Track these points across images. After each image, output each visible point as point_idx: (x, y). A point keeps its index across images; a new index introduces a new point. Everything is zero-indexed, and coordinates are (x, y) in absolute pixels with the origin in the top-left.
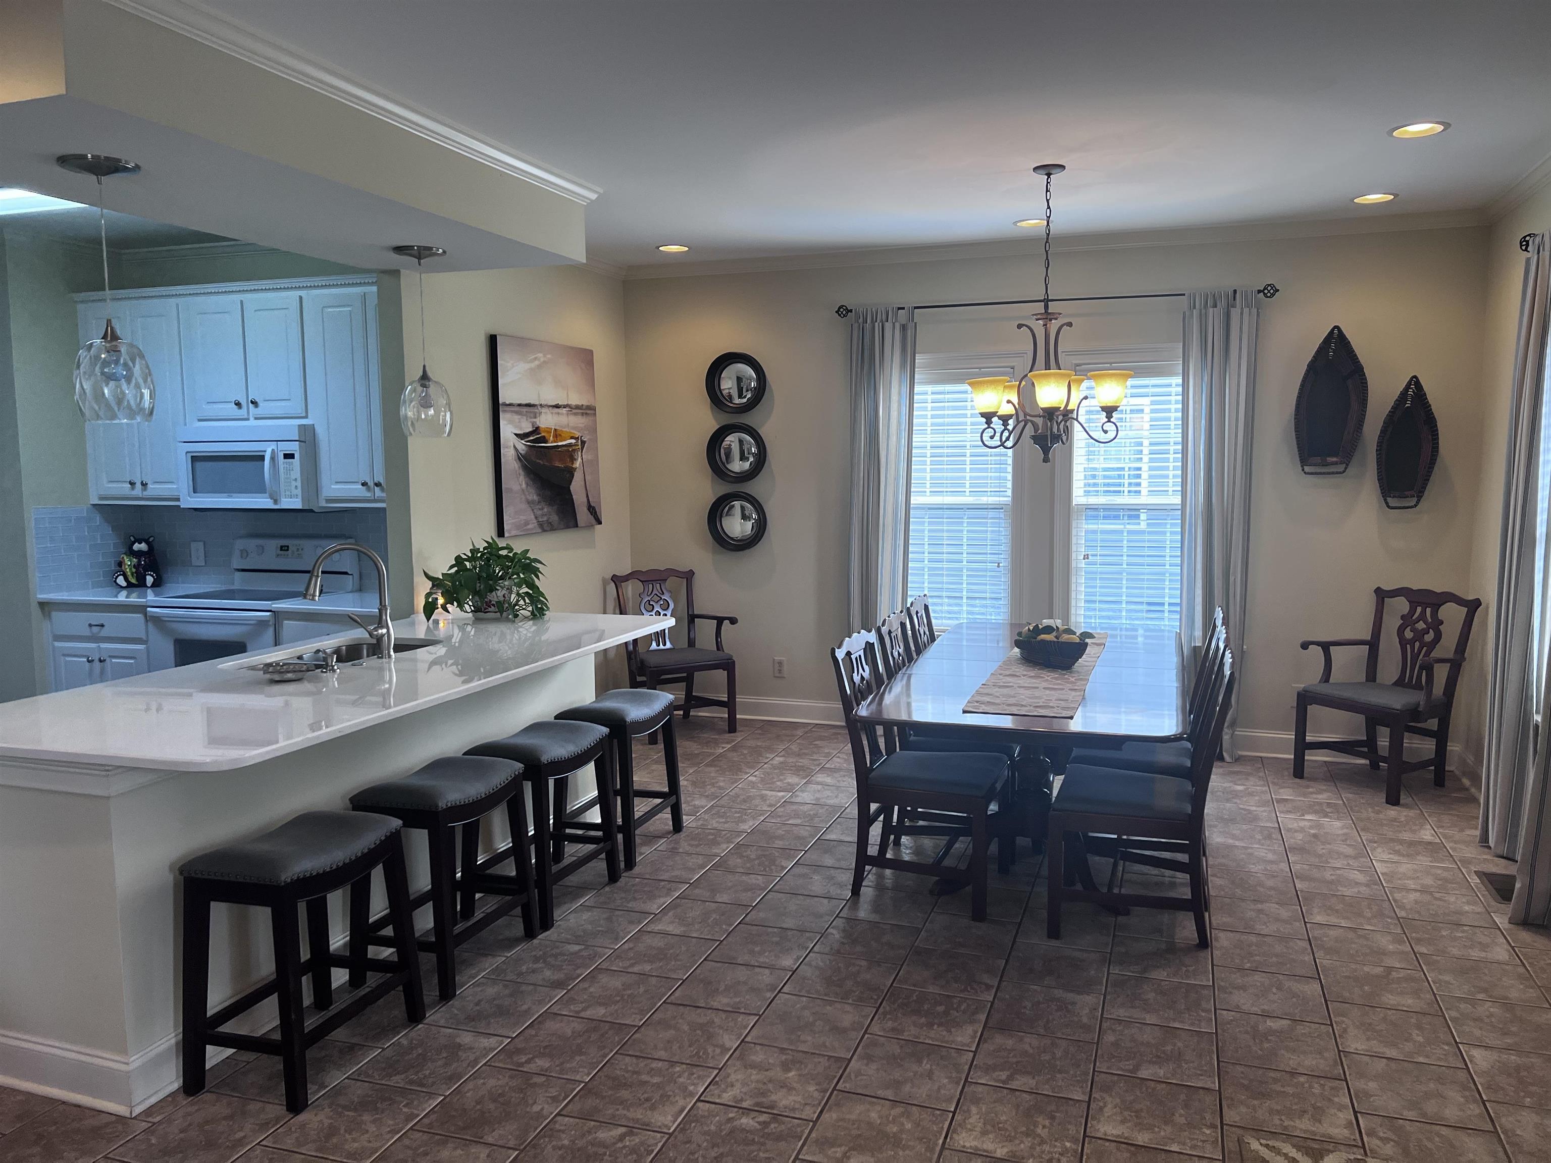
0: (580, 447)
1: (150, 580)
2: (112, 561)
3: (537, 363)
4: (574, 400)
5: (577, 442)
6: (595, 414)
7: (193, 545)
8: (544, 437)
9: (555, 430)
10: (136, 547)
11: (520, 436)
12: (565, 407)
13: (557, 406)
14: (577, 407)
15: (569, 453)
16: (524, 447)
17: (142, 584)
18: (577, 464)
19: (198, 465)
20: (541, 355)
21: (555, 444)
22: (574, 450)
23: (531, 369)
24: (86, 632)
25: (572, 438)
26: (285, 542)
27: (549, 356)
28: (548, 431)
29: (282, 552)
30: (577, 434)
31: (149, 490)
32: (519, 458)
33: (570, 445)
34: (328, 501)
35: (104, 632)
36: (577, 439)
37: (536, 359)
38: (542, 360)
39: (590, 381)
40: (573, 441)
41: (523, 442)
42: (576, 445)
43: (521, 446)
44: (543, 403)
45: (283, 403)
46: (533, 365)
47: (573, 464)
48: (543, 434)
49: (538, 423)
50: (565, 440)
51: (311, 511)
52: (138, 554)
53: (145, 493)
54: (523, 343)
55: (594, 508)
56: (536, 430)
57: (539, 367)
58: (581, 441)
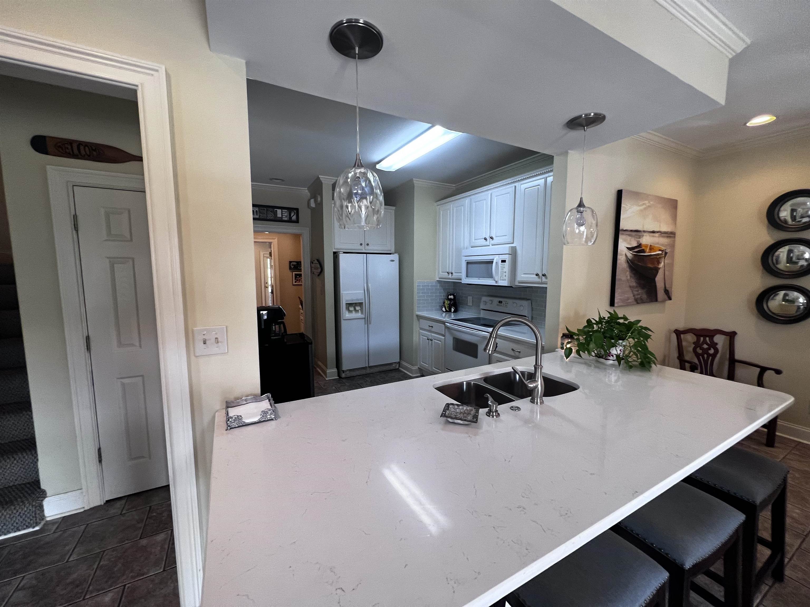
0: (664, 255)
1: (453, 310)
2: (442, 301)
3: (644, 206)
4: (664, 228)
5: (662, 253)
6: (675, 237)
7: (469, 297)
8: (643, 250)
9: (651, 245)
10: (450, 297)
11: (629, 249)
12: (658, 232)
13: (653, 232)
14: (665, 233)
15: (657, 259)
16: (631, 255)
17: (450, 311)
18: (661, 265)
19: (469, 265)
20: (646, 202)
21: (649, 254)
22: (660, 258)
23: (641, 211)
24: (427, 328)
25: (660, 250)
26: (501, 300)
27: (651, 203)
28: (646, 246)
29: (499, 304)
30: (663, 248)
31: (453, 275)
32: (628, 262)
33: (658, 255)
34: (520, 282)
35: (433, 330)
36: (662, 251)
37: (644, 204)
38: (647, 205)
39: (674, 217)
40: (660, 252)
41: (631, 252)
42: (661, 254)
43: (630, 254)
44: (645, 229)
45: (504, 237)
46: (642, 208)
47: (659, 265)
48: (643, 248)
49: (641, 242)
50: (655, 252)
51: (511, 287)
52: (450, 300)
53: (453, 277)
54: (637, 195)
55: (668, 291)
56: (640, 245)
57: (645, 209)
58: (665, 252)
